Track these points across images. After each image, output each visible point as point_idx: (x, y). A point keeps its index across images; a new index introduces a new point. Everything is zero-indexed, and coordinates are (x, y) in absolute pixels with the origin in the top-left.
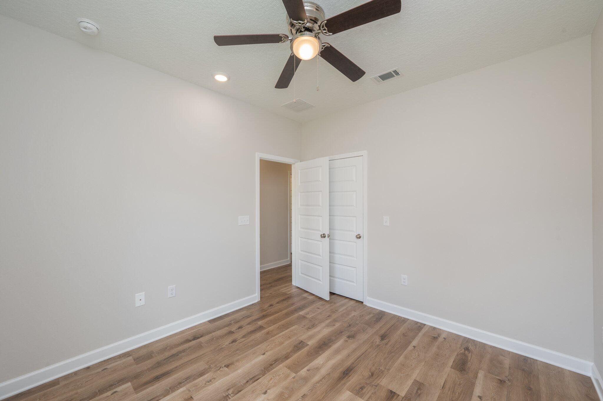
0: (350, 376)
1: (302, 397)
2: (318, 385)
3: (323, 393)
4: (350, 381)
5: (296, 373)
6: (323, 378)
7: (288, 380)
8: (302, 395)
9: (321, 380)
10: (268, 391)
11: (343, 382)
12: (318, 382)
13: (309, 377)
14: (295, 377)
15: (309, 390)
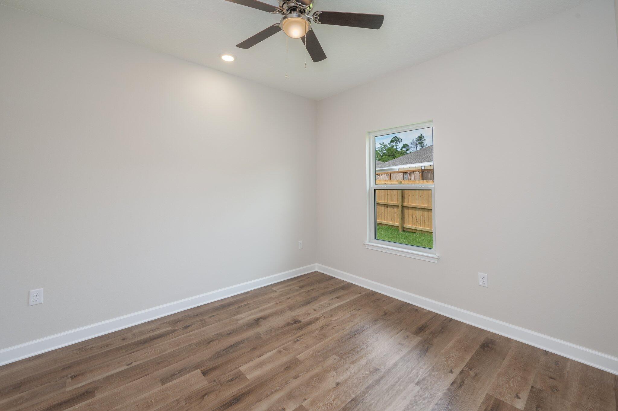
0: (234, 396)
1: (299, 377)
2: (278, 388)
3: (275, 379)
4: (239, 389)
5: (301, 406)
6: (269, 395)
7: (312, 397)
8: (298, 378)
9: (272, 393)
10: (335, 386)
11: (247, 389)
12: (276, 391)
13: (285, 399)
14: (304, 401)
15: (289, 383)
